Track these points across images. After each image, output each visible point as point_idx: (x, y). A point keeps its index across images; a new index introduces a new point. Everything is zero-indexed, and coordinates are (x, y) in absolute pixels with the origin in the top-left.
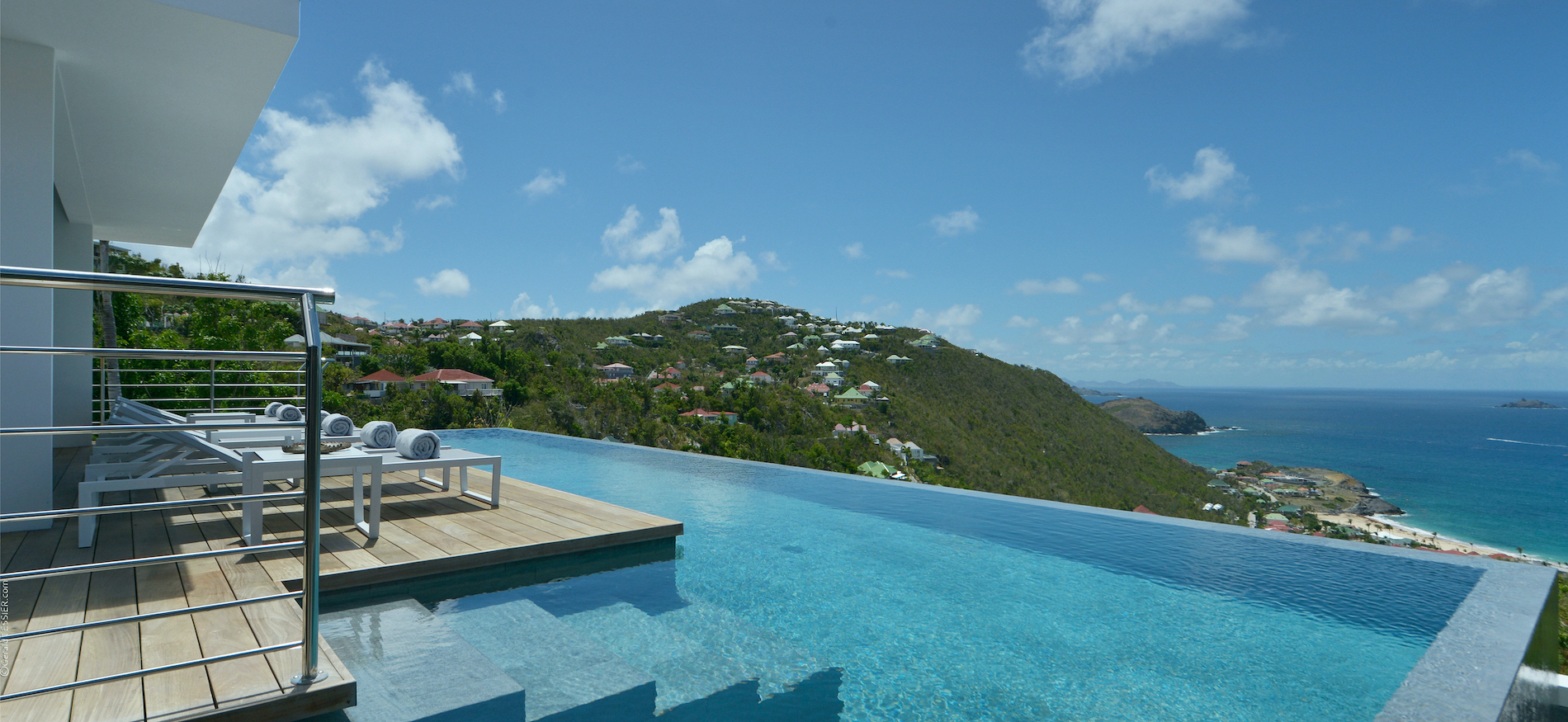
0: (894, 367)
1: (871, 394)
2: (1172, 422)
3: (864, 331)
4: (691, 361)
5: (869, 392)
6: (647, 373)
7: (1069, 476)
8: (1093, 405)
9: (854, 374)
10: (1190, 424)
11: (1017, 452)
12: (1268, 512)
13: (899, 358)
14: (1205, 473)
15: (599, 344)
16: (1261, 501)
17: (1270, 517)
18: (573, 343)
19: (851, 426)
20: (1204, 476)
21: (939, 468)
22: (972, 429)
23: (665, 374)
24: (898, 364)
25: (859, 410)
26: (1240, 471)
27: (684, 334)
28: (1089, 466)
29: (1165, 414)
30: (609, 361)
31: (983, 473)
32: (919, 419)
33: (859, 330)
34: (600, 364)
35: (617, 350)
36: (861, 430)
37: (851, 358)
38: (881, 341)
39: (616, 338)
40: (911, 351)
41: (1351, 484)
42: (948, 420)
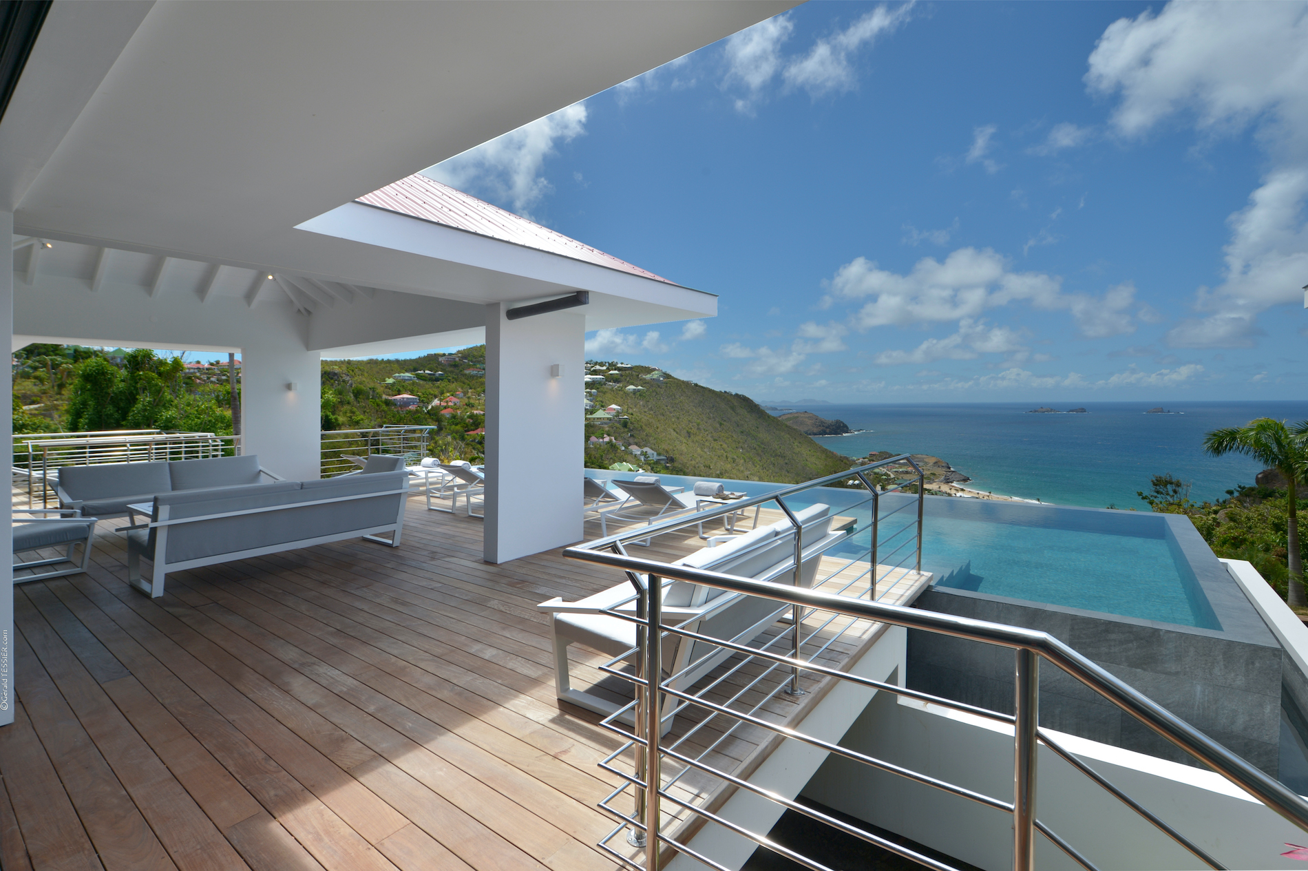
0: (631, 395)
1: (615, 414)
2: (827, 428)
3: (608, 368)
4: (468, 392)
5: (614, 413)
6: (429, 402)
7: (758, 466)
8: (774, 418)
9: (601, 399)
10: (839, 428)
11: (722, 451)
12: (889, 484)
13: (635, 388)
14: (848, 461)
15: (387, 379)
16: (884, 477)
17: (891, 487)
18: (364, 379)
19: (603, 438)
20: (848, 463)
21: (668, 465)
22: (689, 437)
23: (447, 402)
24: (635, 392)
25: (606, 426)
26: (871, 458)
27: (461, 371)
28: (772, 459)
29: (822, 422)
30: (397, 392)
31: (698, 467)
32: (651, 431)
33: (604, 368)
34: (389, 395)
35: (404, 384)
36: (611, 441)
37: (598, 388)
38: (621, 375)
39: (402, 374)
40: (644, 382)
41: (939, 464)
42: (672, 431)
